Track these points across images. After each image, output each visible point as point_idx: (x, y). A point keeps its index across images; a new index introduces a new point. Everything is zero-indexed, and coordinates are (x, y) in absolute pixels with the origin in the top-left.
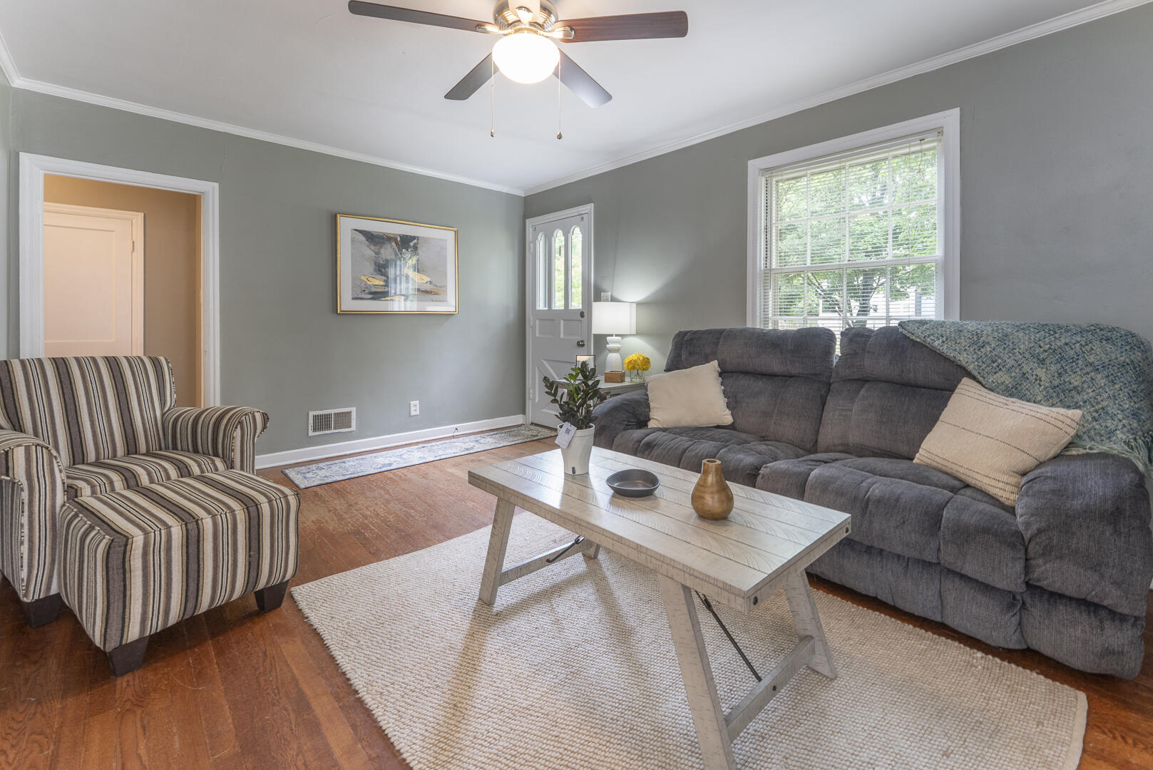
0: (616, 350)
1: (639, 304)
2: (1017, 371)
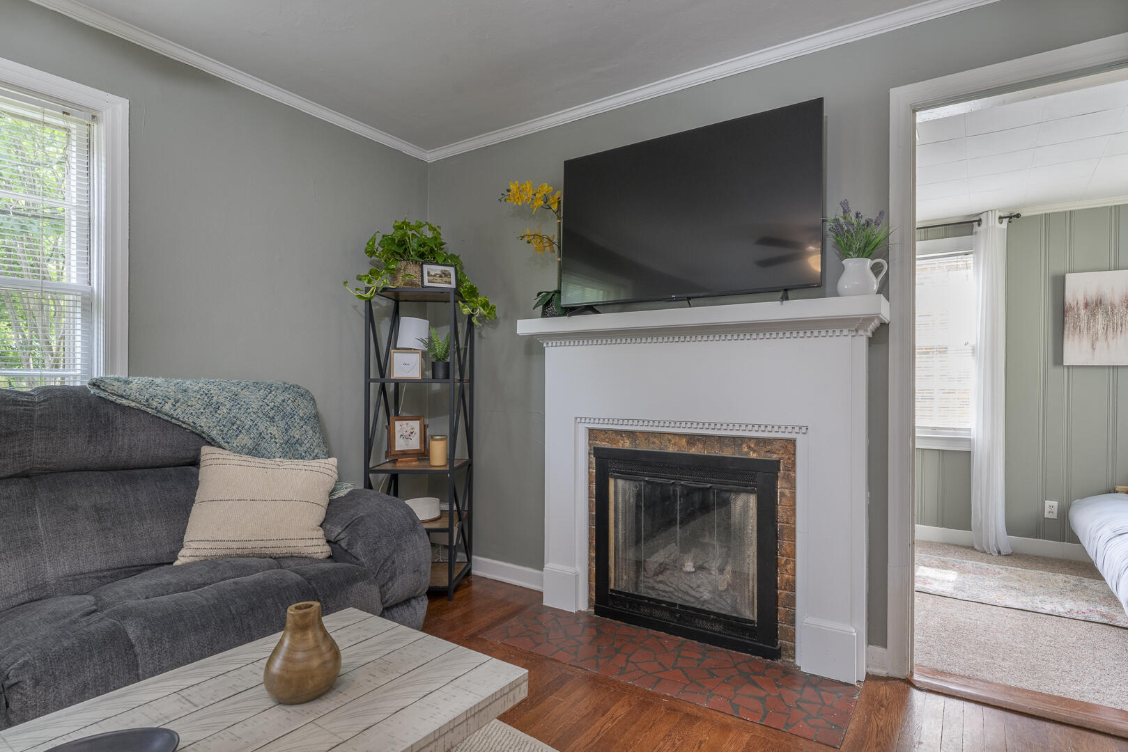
2: (255, 431)
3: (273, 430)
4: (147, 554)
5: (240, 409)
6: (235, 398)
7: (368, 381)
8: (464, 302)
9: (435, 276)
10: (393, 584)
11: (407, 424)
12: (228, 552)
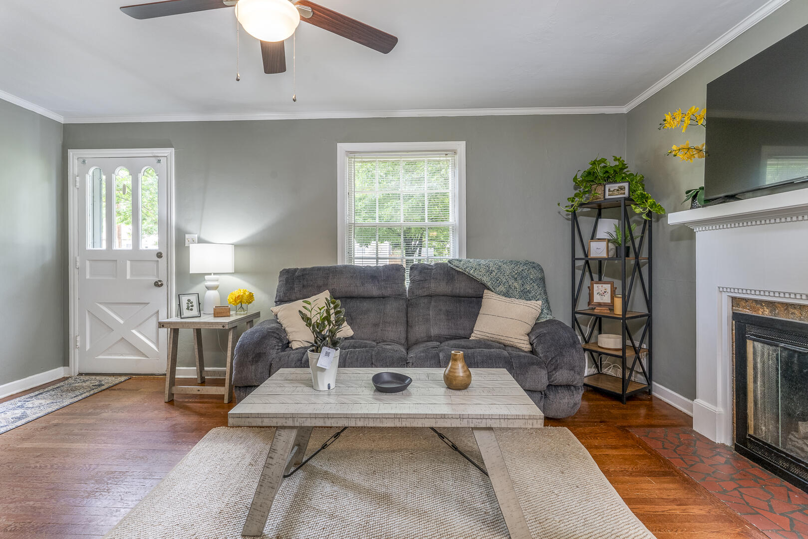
0: (215, 288)
1: (237, 246)
2: (507, 284)
3: (516, 284)
4: (461, 332)
5: (501, 273)
6: (499, 268)
7: (574, 259)
8: (636, 205)
9: (614, 191)
10: (556, 373)
11: (602, 286)
12: (488, 338)
